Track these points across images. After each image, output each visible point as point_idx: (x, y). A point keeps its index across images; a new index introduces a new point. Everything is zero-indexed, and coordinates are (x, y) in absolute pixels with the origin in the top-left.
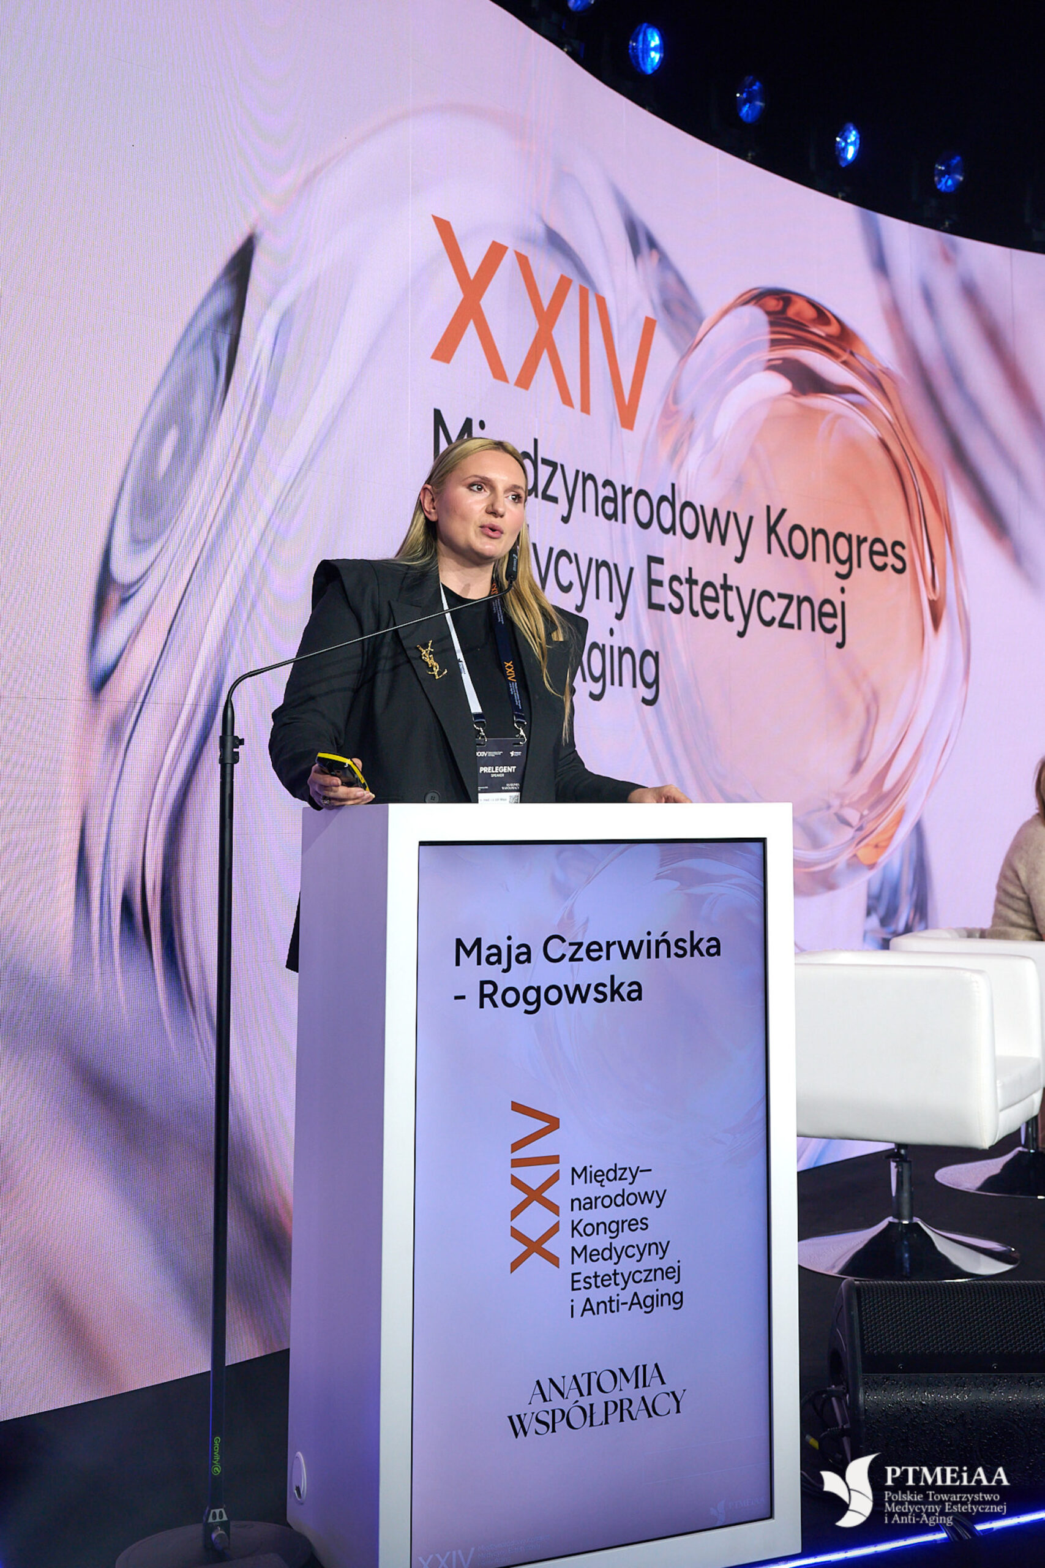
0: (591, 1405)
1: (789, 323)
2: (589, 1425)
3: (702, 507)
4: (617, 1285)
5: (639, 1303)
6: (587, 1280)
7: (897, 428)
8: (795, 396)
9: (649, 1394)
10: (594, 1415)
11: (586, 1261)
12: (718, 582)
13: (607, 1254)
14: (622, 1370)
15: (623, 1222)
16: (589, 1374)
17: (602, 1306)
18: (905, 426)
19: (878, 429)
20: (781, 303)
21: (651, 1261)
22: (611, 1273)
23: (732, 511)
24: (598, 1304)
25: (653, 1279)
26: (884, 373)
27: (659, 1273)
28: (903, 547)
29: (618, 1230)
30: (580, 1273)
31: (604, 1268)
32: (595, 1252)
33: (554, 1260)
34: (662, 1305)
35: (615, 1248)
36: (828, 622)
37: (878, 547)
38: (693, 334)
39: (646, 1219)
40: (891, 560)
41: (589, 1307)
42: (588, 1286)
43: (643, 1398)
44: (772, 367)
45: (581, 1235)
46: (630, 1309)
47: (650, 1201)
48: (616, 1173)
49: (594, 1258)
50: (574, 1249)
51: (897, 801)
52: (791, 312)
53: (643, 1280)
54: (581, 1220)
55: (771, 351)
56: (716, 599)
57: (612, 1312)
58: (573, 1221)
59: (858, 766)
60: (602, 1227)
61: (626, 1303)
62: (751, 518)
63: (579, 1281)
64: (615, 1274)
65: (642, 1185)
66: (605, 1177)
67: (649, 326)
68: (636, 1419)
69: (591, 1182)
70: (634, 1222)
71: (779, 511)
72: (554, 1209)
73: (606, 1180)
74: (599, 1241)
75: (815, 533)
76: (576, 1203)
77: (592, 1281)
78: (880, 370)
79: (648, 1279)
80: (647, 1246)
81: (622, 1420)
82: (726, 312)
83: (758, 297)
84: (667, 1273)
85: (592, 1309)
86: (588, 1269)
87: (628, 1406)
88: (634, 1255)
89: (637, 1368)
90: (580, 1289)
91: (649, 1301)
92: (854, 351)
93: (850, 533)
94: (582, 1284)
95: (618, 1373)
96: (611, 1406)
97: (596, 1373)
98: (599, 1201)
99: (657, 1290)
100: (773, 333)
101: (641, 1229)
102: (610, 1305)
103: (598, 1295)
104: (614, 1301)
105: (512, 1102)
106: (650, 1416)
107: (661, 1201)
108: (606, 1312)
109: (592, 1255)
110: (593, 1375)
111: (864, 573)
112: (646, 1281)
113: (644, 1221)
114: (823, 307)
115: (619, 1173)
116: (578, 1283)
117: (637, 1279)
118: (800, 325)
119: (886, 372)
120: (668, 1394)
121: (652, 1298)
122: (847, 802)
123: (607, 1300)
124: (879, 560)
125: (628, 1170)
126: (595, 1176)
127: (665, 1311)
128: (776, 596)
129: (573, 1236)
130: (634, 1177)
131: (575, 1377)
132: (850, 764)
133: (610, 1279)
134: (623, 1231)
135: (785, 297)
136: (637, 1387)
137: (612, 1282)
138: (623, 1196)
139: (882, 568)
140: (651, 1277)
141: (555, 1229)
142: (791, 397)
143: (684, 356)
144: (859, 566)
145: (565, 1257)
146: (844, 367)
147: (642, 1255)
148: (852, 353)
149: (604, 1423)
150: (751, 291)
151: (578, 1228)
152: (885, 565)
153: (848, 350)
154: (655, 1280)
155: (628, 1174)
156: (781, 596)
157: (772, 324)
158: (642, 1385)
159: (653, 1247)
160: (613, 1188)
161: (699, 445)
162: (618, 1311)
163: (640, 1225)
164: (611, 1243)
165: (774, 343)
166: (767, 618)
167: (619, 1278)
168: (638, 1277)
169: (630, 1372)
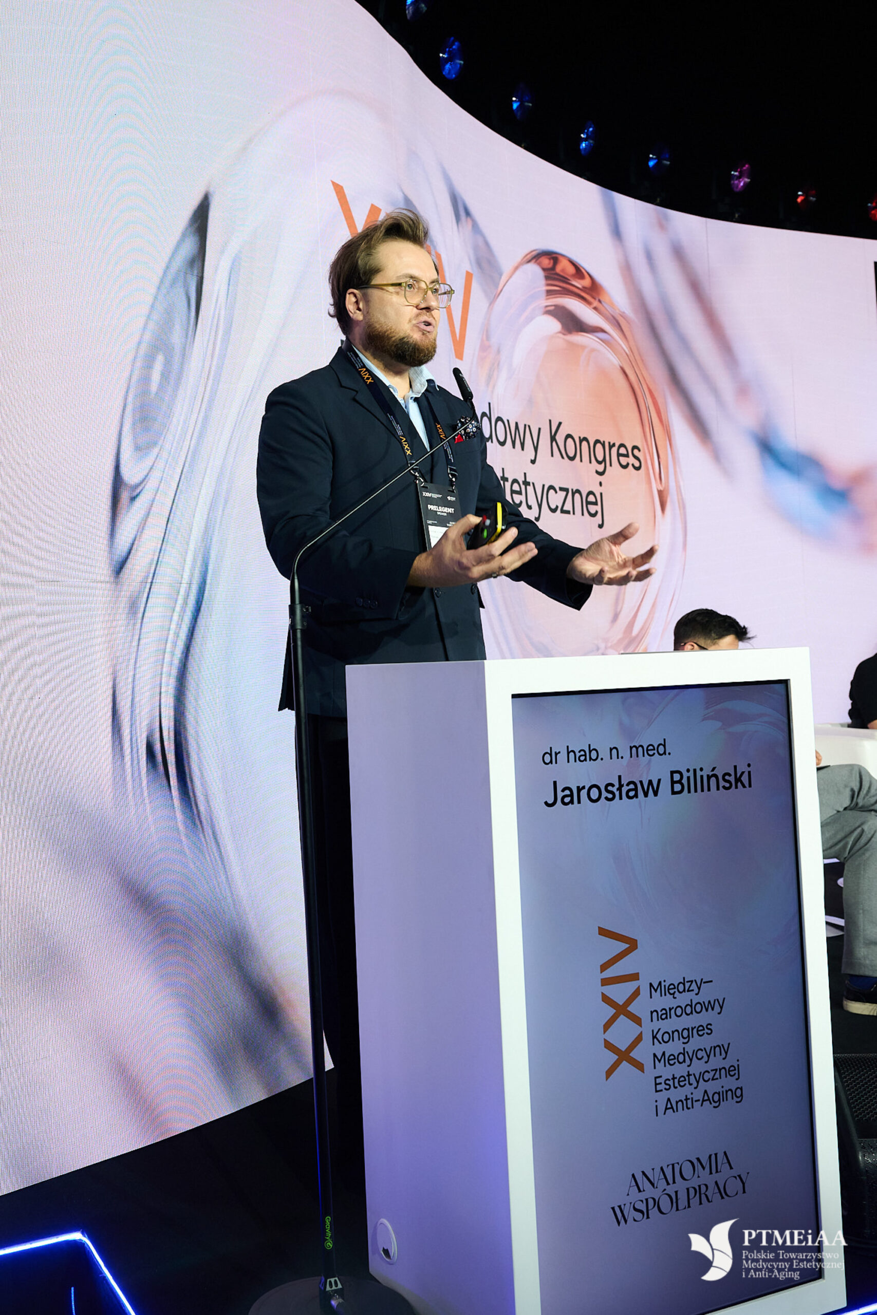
0: (676, 1192)
1: (556, 277)
2: (675, 1209)
3: (508, 421)
4: (691, 1084)
5: (709, 1099)
6: (667, 1082)
7: (632, 358)
8: (564, 334)
9: (720, 1178)
10: (679, 1201)
11: (665, 1066)
12: (521, 480)
13: (681, 1058)
14: (698, 1159)
15: (693, 1029)
16: (673, 1165)
17: (680, 1103)
18: (638, 358)
19: (620, 360)
20: (552, 261)
21: (717, 1062)
22: (685, 1074)
23: (527, 424)
24: (677, 1103)
25: (719, 1078)
26: (622, 316)
27: (723, 1071)
28: (639, 450)
29: (689, 1036)
30: (661, 1077)
31: (679, 1070)
32: (672, 1057)
33: (639, 1066)
34: (727, 1100)
35: (687, 1052)
36: (593, 509)
37: (622, 451)
38: (497, 285)
39: (711, 1025)
40: (631, 460)
41: (670, 1106)
42: (667, 1087)
43: (716, 1182)
44: (548, 312)
45: (660, 1043)
46: (702, 1105)
47: (713, 1009)
48: (685, 986)
49: (672, 1062)
50: (655, 1055)
51: (641, 643)
52: (558, 269)
53: (711, 1078)
54: (659, 1029)
55: (547, 299)
56: (520, 493)
57: (688, 1108)
58: (653, 1031)
59: (616, 617)
60: (676, 1034)
61: (699, 1100)
62: (540, 429)
63: (661, 1083)
64: (689, 1075)
65: (707, 994)
66: (676, 990)
67: (469, 276)
68: (712, 1201)
69: (665, 995)
70: (701, 1028)
71: (557, 423)
72: (637, 1020)
73: (677, 992)
74: (674, 1047)
75: (581, 441)
76: (655, 1014)
77: (671, 1083)
78: (619, 314)
79: (715, 1078)
80: (713, 1048)
81: (701, 1203)
82: (516, 268)
83: (538, 257)
84: (729, 1071)
85: (672, 1108)
86: (666, 1072)
87: (705, 1191)
88: (703, 1057)
89: (710, 1156)
90: (661, 1090)
91: (716, 1097)
92: (601, 299)
93: (604, 440)
94: (663, 1086)
95: (695, 1162)
96: (692, 1192)
97: (678, 1163)
98: (673, 1011)
99: (722, 1087)
100: (548, 285)
101: (707, 1033)
102: (687, 1104)
103: (677, 1094)
104: (689, 1099)
105: (599, 927)
106: (722, 1198)
107: (721, 1008)
108: (683, 1110)
109: (670, 1060)
110: (676, 1165)
111: (614, 470)
112: (713, 1079)
113: (709, 1027)
114: (579, 265)
115: (687, 985)
116: (660, 1085)
117: (706, 1079)
118: (564, 280)
119: (623, 315)
120: (735, 1177)
121: (719, 1094)
122: (609, 644)
123: (683, 1098)
124: (624, 461)
125: (694, 983)
126: (669, 989)
127: (729, 1104)
128: (558, 489)
129: (653, 1044)
130: (699, 989)
131: (662, 1169)
132: (610, 616)
133: (685, 1080)
134: (693, 1037)
135: (555, 256)
136: (711, 1173)
137: (687, 1082)
138: (691, 1006)
139: (625, 467)
140: (717, 1076)
141: (639, 1039)
142: (561, 335)
143: (492, 303)
144: (611, 465)
145: (648, 1062)
146: (595, 311)
147: (709, 1056)
148: (600, 301)
149: (687, 1207)
150: (532, 252)
151: (657, 1036)
152: (628, 464)
153: (597, 300)
154: (720, 1078)
155: (694, 986)
156: (561, 489)
157: (547, 278)
158: (715, 1172)
159: (717, 1049)
160: (683, 999)
161: (504, 375)
162: (693, 1107)
163: (706, 1031)
164: (684, 1048)
165: (549, 293)
166: (553, 507)
167: (692, 1078)
168: (707, 1076)
169: (705, 1161)
